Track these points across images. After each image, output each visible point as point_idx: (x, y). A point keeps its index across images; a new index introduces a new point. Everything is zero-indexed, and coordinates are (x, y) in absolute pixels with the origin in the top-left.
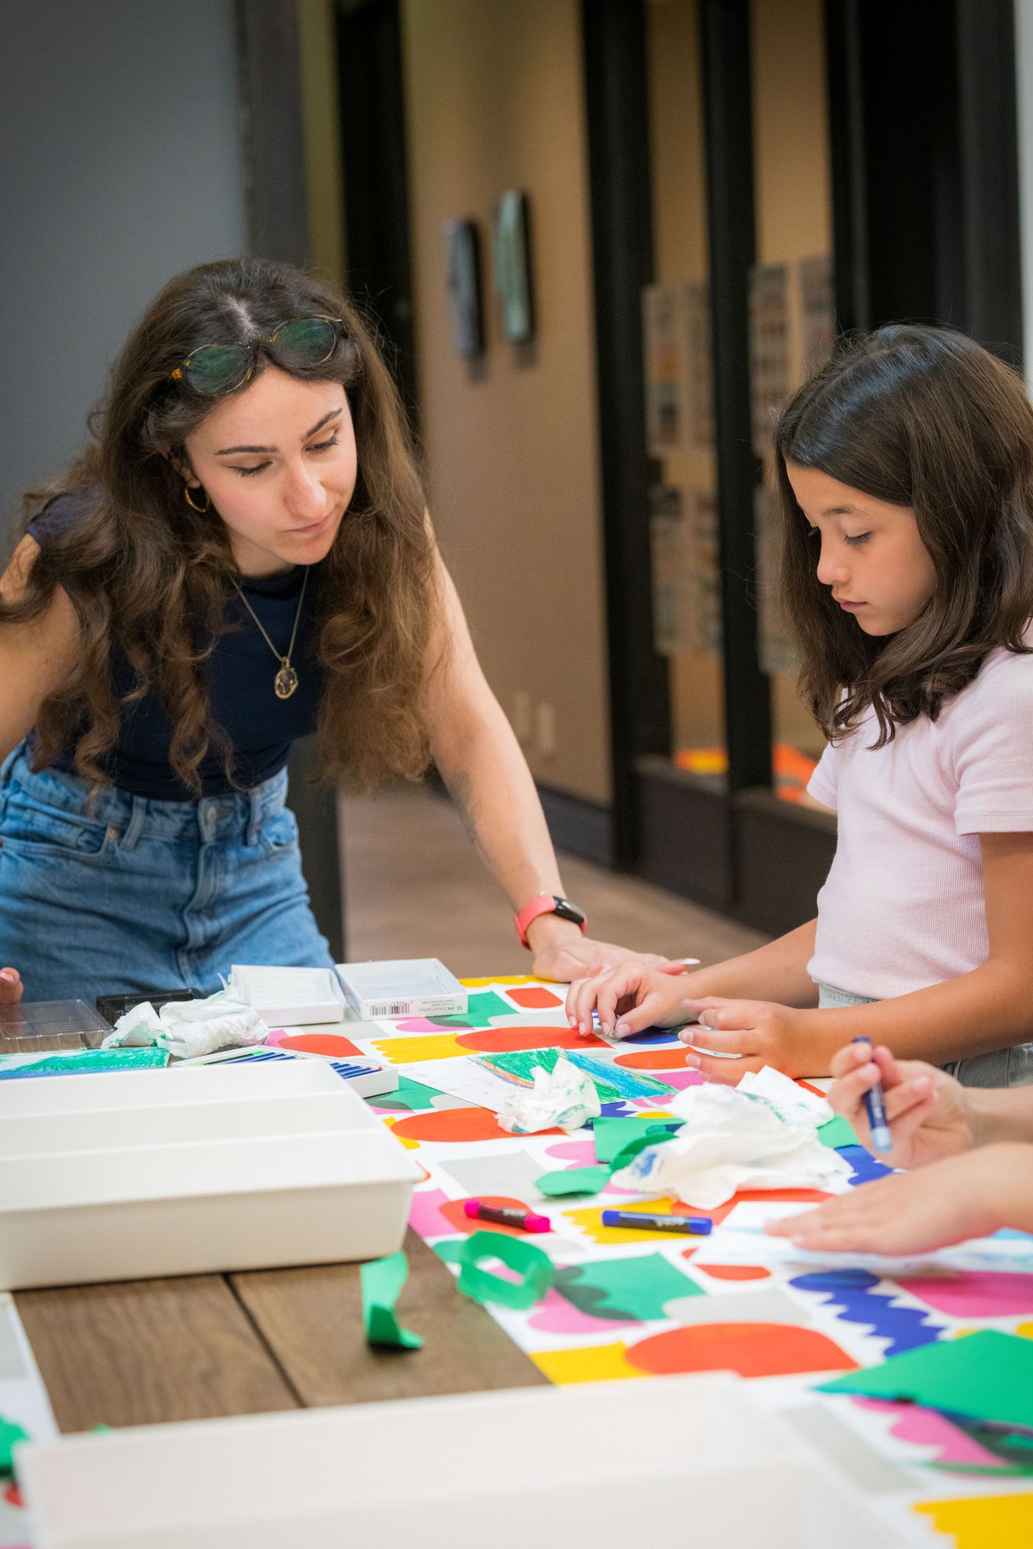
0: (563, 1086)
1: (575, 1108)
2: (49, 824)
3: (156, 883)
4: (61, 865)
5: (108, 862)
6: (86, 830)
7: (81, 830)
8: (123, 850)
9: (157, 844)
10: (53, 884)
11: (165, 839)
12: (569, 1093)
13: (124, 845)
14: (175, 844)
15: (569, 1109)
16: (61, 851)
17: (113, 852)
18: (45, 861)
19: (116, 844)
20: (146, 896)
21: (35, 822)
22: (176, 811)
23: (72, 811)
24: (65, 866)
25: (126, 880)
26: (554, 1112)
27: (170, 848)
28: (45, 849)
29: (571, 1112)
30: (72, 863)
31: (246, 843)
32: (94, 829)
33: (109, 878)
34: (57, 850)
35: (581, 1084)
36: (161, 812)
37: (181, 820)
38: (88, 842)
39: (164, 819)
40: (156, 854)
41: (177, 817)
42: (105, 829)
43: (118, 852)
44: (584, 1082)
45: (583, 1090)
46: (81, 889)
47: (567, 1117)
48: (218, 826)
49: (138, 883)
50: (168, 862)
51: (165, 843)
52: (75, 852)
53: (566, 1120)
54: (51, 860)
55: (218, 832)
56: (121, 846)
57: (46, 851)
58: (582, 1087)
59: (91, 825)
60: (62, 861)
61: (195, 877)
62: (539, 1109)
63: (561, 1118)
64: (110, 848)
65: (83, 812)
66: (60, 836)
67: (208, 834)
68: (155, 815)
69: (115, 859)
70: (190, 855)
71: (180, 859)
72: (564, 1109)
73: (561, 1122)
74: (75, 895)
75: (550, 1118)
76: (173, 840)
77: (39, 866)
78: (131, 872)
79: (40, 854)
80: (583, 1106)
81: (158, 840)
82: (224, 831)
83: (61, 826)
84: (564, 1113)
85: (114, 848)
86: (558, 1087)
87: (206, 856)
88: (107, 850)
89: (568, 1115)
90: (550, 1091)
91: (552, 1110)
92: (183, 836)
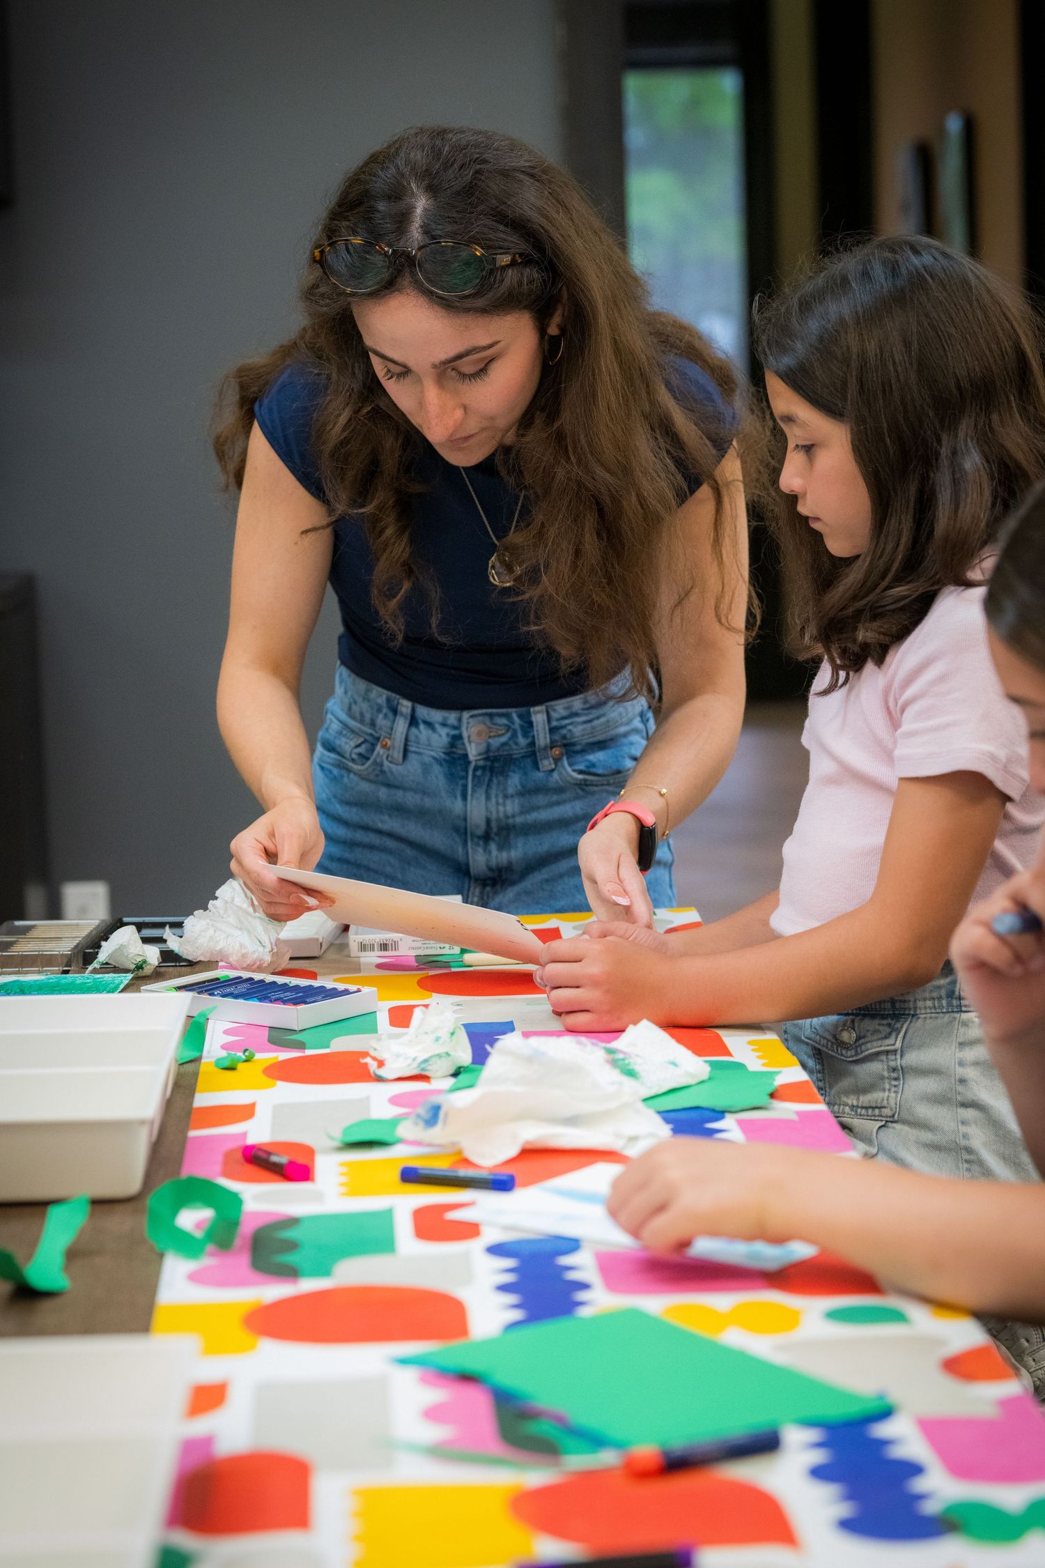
0: (432, 1032)
1: (439, 1056)
2: (337, 733)
3: (428, 803)
4: (342, 776)
5: (377, 775)
6: (365, 741)
7: (362, 739)
8: (391, 762)
9: (427, 759)
10: (335, 796)
11: (432, 753)
12: (437, 1039)
13: (392, 758)
14: (445, 760)
15: (431, 1057)
16: (343, 763)
17: (382, 765)
18: (331, 772)
19: (384, 757)
20: (421, 814)
21: (330, 731)
22: (444, 725)
23: (353, 717)
24: (345, 779)
25: (399, 795)
26: (414, 1059)
27: (441, 765)
28: (332, 758)
29: (433, 1060)
30: (352, 775)
31: (536, 766)
32: (369, 738)
33: (383, 793)
34: (340, 761)
35: (451, 1031)
36: (429, 724)
37: (448, 734)
38: (360, 755)
39: (430, 732)
40: (426, 769)
41: (443, 731)
42: (378, 739)
43: (386, 763)
44: (455, 1029)
45: (454, 1037)
46: (360, 803)
47: (429, 1065)
48: (489, 745)
49: (411, 799)
50: (438, 778)
51: (435, 759)
52: (350, 764)
53: (429, 1068)
54: (336, 771)
55: (488, 750)
56: (389, 759)
57: (332, 761)
58: (452, 1034)
59: (367, 734)
60: (344, 772)
61: (464, 797)
62: (398, 1056)
63: (423, 1066)
64: (378, 760)
65: (362, 721)
66: (340, 746)
67: (473, 752)
68: (422, 727)
69: (382, 772)
70: (463, 774)
71: (451, 777)
72: (426, 1056)
73: (423, 1069)
74: (354, 810)
75: (409, 1065)
76: (442, 754)
77: (326, 775)
78: (405, 789)
79: (329, 764)
80: (448, 1054)
81: (428, 755)
82: (498, 749)
83: (344, 736)
84: (426, 1061)
85: (383, 761)
86: (426, 1033)
87: (474, 776)
88: (375, 763)
89: (431, 1063)
90: (417, 1037)
91: (413, 1056)
92: (453, 752)
